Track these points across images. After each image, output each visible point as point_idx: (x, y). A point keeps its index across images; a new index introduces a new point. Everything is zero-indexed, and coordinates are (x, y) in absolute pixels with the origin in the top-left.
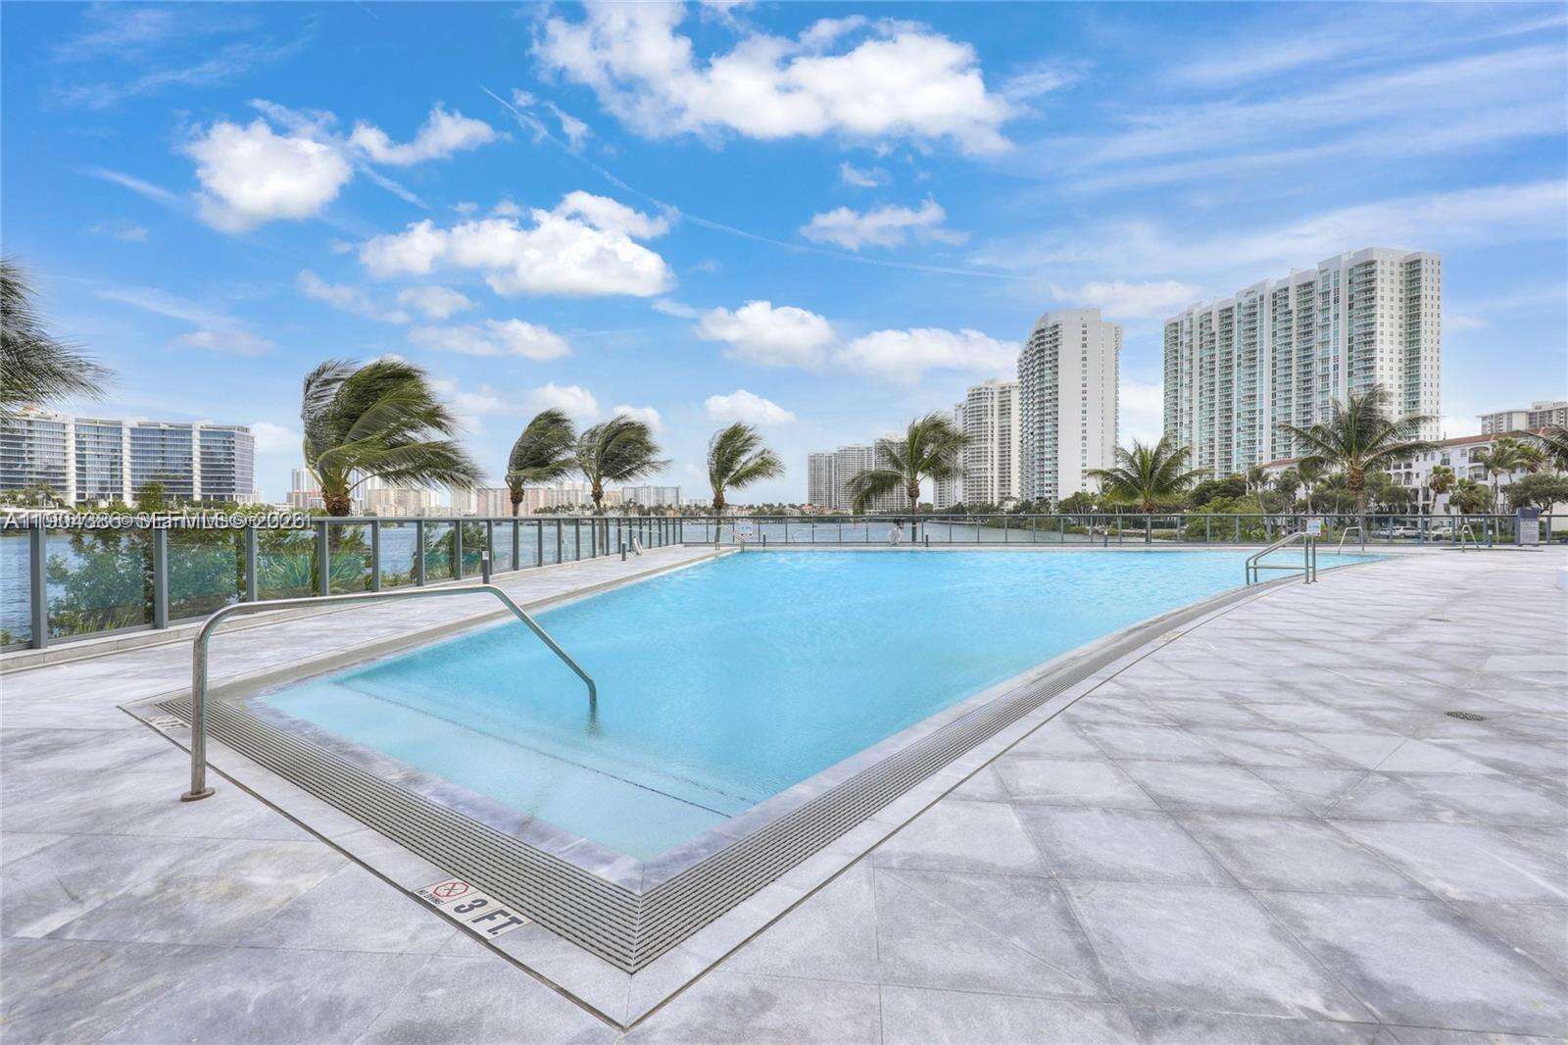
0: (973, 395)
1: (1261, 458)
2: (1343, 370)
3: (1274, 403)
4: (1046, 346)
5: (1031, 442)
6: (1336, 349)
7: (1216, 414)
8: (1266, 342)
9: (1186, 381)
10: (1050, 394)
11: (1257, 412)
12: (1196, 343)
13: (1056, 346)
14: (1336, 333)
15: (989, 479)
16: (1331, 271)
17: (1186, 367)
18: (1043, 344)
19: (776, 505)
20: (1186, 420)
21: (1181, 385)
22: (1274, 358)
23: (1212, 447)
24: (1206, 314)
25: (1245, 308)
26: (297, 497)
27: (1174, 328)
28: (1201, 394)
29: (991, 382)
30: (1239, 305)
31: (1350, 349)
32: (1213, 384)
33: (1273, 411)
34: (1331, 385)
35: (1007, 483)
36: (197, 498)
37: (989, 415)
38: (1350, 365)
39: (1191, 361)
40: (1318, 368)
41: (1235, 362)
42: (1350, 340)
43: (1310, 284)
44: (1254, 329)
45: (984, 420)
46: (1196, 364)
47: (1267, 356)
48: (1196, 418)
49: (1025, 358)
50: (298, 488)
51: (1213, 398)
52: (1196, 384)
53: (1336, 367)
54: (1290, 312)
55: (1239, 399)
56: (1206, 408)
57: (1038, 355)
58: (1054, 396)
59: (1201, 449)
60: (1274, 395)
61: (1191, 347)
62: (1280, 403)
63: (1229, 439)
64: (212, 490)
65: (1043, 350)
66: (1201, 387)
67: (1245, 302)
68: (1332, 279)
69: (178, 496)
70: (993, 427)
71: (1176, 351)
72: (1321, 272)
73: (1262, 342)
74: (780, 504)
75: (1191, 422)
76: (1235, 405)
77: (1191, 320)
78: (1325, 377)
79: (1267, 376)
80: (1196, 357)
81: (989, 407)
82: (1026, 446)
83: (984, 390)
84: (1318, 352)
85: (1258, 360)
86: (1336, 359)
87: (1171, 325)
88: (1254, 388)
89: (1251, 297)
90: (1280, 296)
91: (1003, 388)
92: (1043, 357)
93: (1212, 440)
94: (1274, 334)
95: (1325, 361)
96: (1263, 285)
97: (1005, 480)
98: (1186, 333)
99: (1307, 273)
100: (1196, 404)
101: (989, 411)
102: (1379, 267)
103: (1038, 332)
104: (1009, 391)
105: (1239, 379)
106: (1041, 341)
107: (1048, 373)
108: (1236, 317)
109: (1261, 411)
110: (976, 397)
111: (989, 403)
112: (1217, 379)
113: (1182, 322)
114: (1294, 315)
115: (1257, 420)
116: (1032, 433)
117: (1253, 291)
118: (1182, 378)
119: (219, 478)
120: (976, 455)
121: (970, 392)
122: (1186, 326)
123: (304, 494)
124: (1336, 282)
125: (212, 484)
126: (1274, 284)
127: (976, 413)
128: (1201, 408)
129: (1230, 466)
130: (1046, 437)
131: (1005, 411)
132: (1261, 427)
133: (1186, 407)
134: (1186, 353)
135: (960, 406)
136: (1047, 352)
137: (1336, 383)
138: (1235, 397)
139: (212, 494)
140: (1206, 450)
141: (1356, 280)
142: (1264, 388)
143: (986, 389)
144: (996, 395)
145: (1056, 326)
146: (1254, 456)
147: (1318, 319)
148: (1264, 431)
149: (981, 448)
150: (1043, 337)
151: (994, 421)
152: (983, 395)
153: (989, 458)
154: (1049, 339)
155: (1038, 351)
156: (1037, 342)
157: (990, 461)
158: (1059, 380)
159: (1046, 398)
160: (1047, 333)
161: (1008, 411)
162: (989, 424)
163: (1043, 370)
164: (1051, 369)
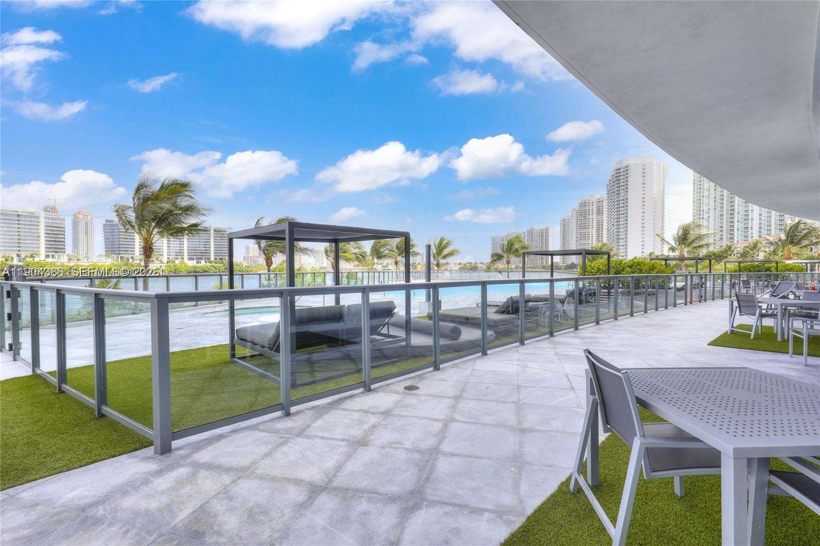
0: (582, 204)
1: (752, 237)
4: (621, 177)
5: (613, 229)
7: (725, 213)
9: (706, 193)
10: (623, 203)
11: (750, 211)
13: (627, 177)
18: (619, 176)
19: (474, 263)
20: (706, 216)
21: (703, 196)
23: (722, 230)
26: (248, 258)
28: (715, 201)
29: (593, 197)
36: (212, 259)
45: (587, 218)
48: (712, 214)
49: (610, 184)
50: (248, 254)
51: (722, 203)
52: (712, 195)
56: (718, 209)
57: (616, 182)
58: (625, 204)
63: (732, 226)
64: (218, 256)
65: (619, 180)
66: (715, 197)
69: (205, 258)
70: (593, 221)
74: (475, 263)
75: (709, 217)
76: (736, 207)
81: (591, 210)
82: (610, 231)
83: (587, 201)
91: (599, 199)
92: (619, 183)
93: (722, 227)
100: (712, 208)
101: (591, 212)
103: (617, 170)
104: (603, 201)
106: (618, 174)
107: (622, 192)
110: (583, 205)
111: (591, 208)
115: (750, 216)
116: (613, 225)
119: (221, 250)
120: (583, 236)
121: (580, 202)
123: (251, 257)
125: (218, 253)
127: (583, 213)
128: (715, 209)
130: (621, 226)
131: (600, 212)
132: (752, 220)
133: (706, 209)
135: (575, 209)
136: (622, 181)
139: (218, 257)
140: (718, 232)
143: (589, 200)
144: (595, 204)
145: (627, 166)
146: (748, 236)
148: (754, 222)
149: (586, 232)
150: (619, 172)
151: (594, 217)
152: (587, 204)
153: (591, 237)
154: (623, 173)
155: (617, 180)
156: (616, 175)
157: (591, 240)
158: (628, 196)
159: (621, 205)
160: (622, 170)
161: (601, 212)
162: (591, 219)
163: (619, 190)
164: (623, 189)
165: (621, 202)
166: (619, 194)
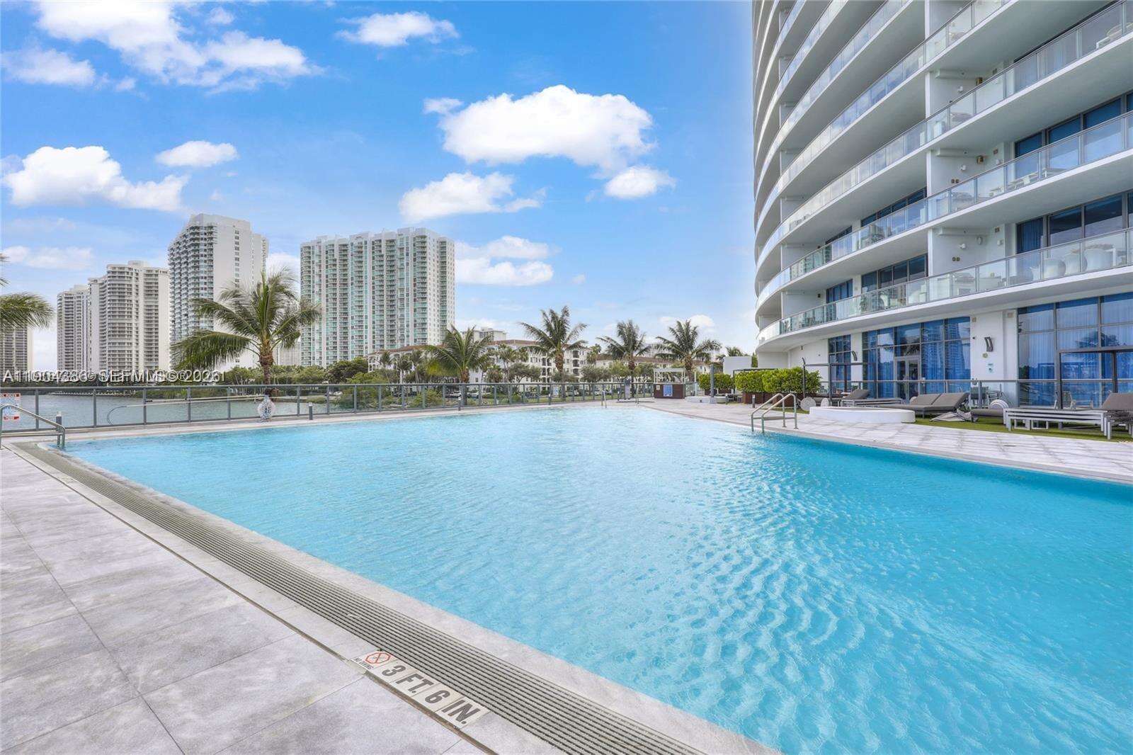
0: (113, 272)
1: (366, 348)
2: (411, 297)
3: (374, 313)
4: (201, 242)
6: (407, 284)
7: (338, 315)
8: (368, 272)
9: (317, 289)
10: (205, 283)
11: (364, 317)
12: (323, 264)
13: (211, 244)
14: (407, 274)
15: (134, 353)
16: (405, 236)
17: (317, 279)
18: (197, 239)
21: (313, 292)
22: (373, 283)
23: (335, 338)
24: (330, 245)
25: (356, 247)
27: (307, 250)
28: (327, 300)
29: (137, 264)
30: (352, 244)
31: (415, 285)
32: (335, 294)
33: (373, 318)
34: (405, 305)
35: (154, 357)
37: (134, 294)
38: (415, 295)
39: (320, 276)
40: (398, 294)
41: (350, 282)
42: (415, 280)
43: (393, 241)
44: (361, 262)
45: (126, 298)
46: (324, 278)
47: (370, 281)
48: (324, 316)
49: (179, 248)
51: (335, 304)
52: (324, 292)
53: (408, 295)
54: (382, 256)
55: (352, 307)
56: (331, 310)
57: (192, 248)
58: (209, 285)
59: (327, 339)
60: (374, 307)
61: (320, 266)
62: (377, 313)
63: (346, 333)
65: (198, 245)
66: (327, 296)
67: (356, 243)
68: (405, 242)
70: (138, 305)
71: (310, 267)
72: (399, 235)
73: (366, 271)
76: (350, 311)
77: (320, 247)
78: (402, 299)
79: (370, 294)
80: (324, 274)
81: (134, 286)
82: (178, 326)
83: (126, 270)
84: (398, 284)
85: (364, 283)
86: (408, 289)
87: (305, 247)
88: (362, 301)
89: (360, 240)
90: (377, 244)
91: (148, 271)
92: (197, 250)
93: (335, 333)
94: (373, 268)
95: (402, 290)
96: (367, 234)
97: (152, 354)
98: (317, 255)
99: (391, 234)
100: (324, 307)
101: (134, 290)
102: (427, 240)
103: (192, 228)
104: (157, 275)
105: (352, 293)
106: (196, 236)
107: (203, 267)
108: (349, 253)
109: (366, 317)
110: (117, 274)
111: (133, 283)
112: (338, 291)
113: (313, 247)
114: (385, 257)
115: (364, 322)
116: (186, 315)
117: (360, 237)
118: (314, 287)
121: (110, 269)
122: (317, 250)
124: (407, 243)
126: (373, 236)
127: (117, 290)
129: (347, 352)
131: (151, 291)
132: (366, 327)
134: (317, 270)
135: (97, 280)
136: (202, 247)
137: (408, 305)
138: (350, 306)
140: (331, 339)
141: (417, 245)
142: (368, 302)
143: (130, 269)
144: (141, 277)
145: (211, 227)
146: (362, 346)
147: (398, 264)
148: (368, 330)
150: (197, 233)
151: (139, 300)
152: (126, 275)
153: (134, 333)
154: (204, 236)
155: (192, 245)
156: (192, 236)
157: (134, 337)
158: (214, 272)
159: (201, 286)
160: (202, 231)
161: (154, 293)
162: (134, 302)
163: (198, 261)
164: (205, 261)
165: (201, 280)
166: (198, 267)
